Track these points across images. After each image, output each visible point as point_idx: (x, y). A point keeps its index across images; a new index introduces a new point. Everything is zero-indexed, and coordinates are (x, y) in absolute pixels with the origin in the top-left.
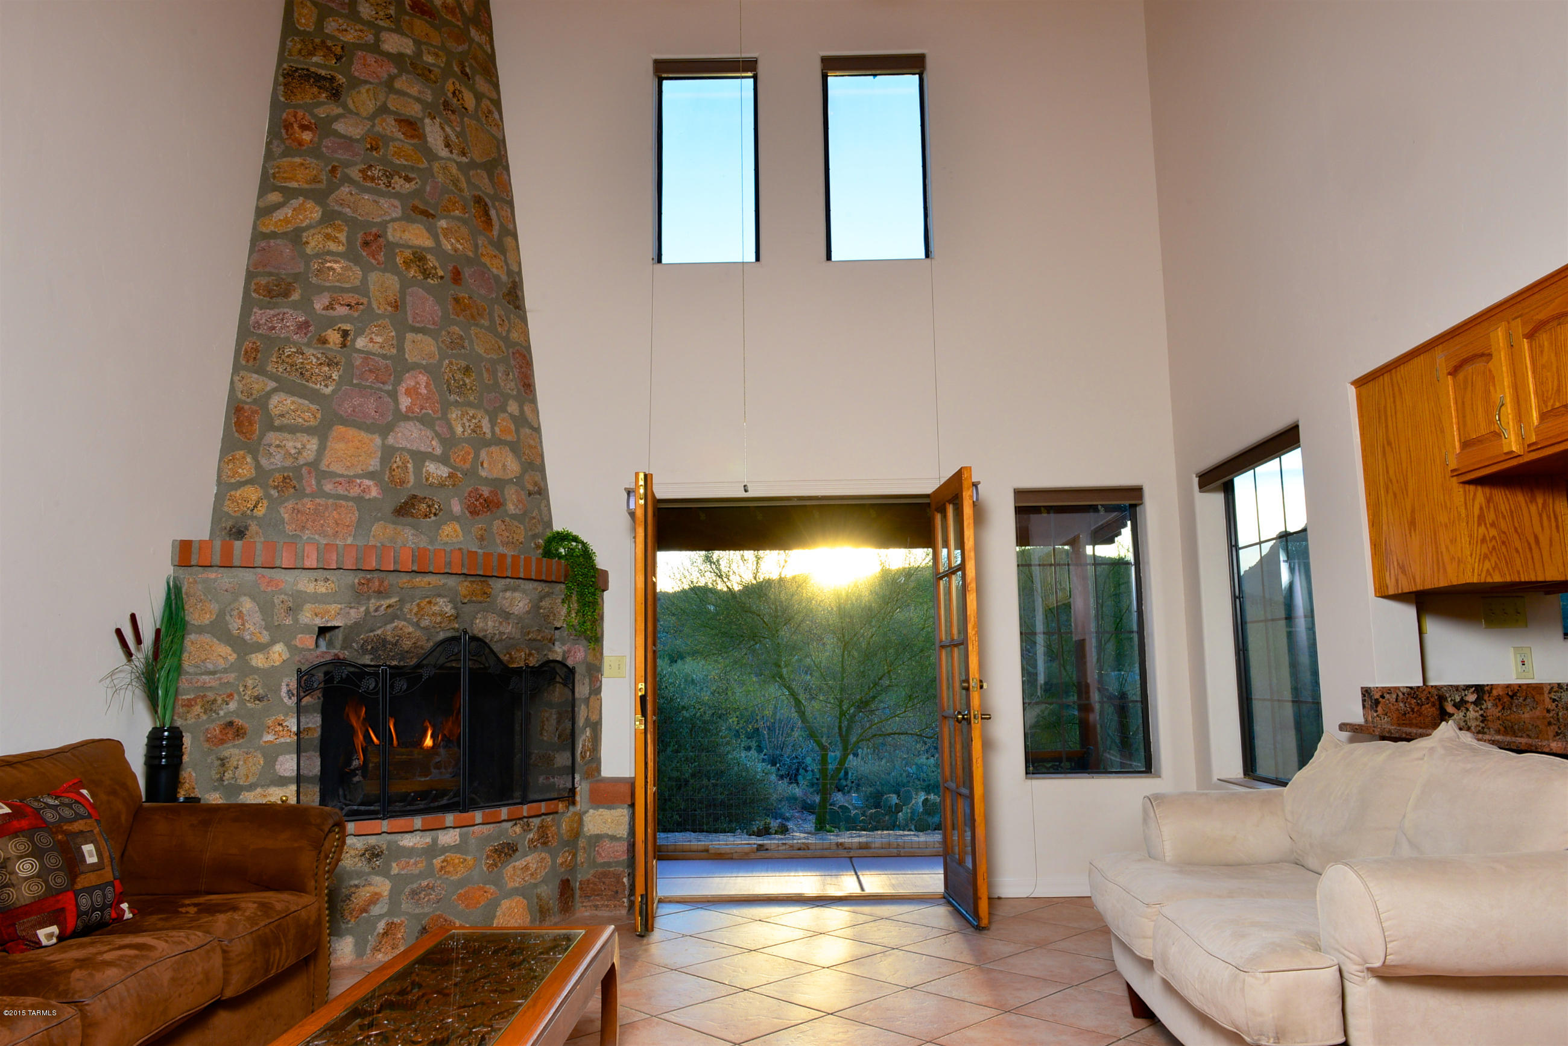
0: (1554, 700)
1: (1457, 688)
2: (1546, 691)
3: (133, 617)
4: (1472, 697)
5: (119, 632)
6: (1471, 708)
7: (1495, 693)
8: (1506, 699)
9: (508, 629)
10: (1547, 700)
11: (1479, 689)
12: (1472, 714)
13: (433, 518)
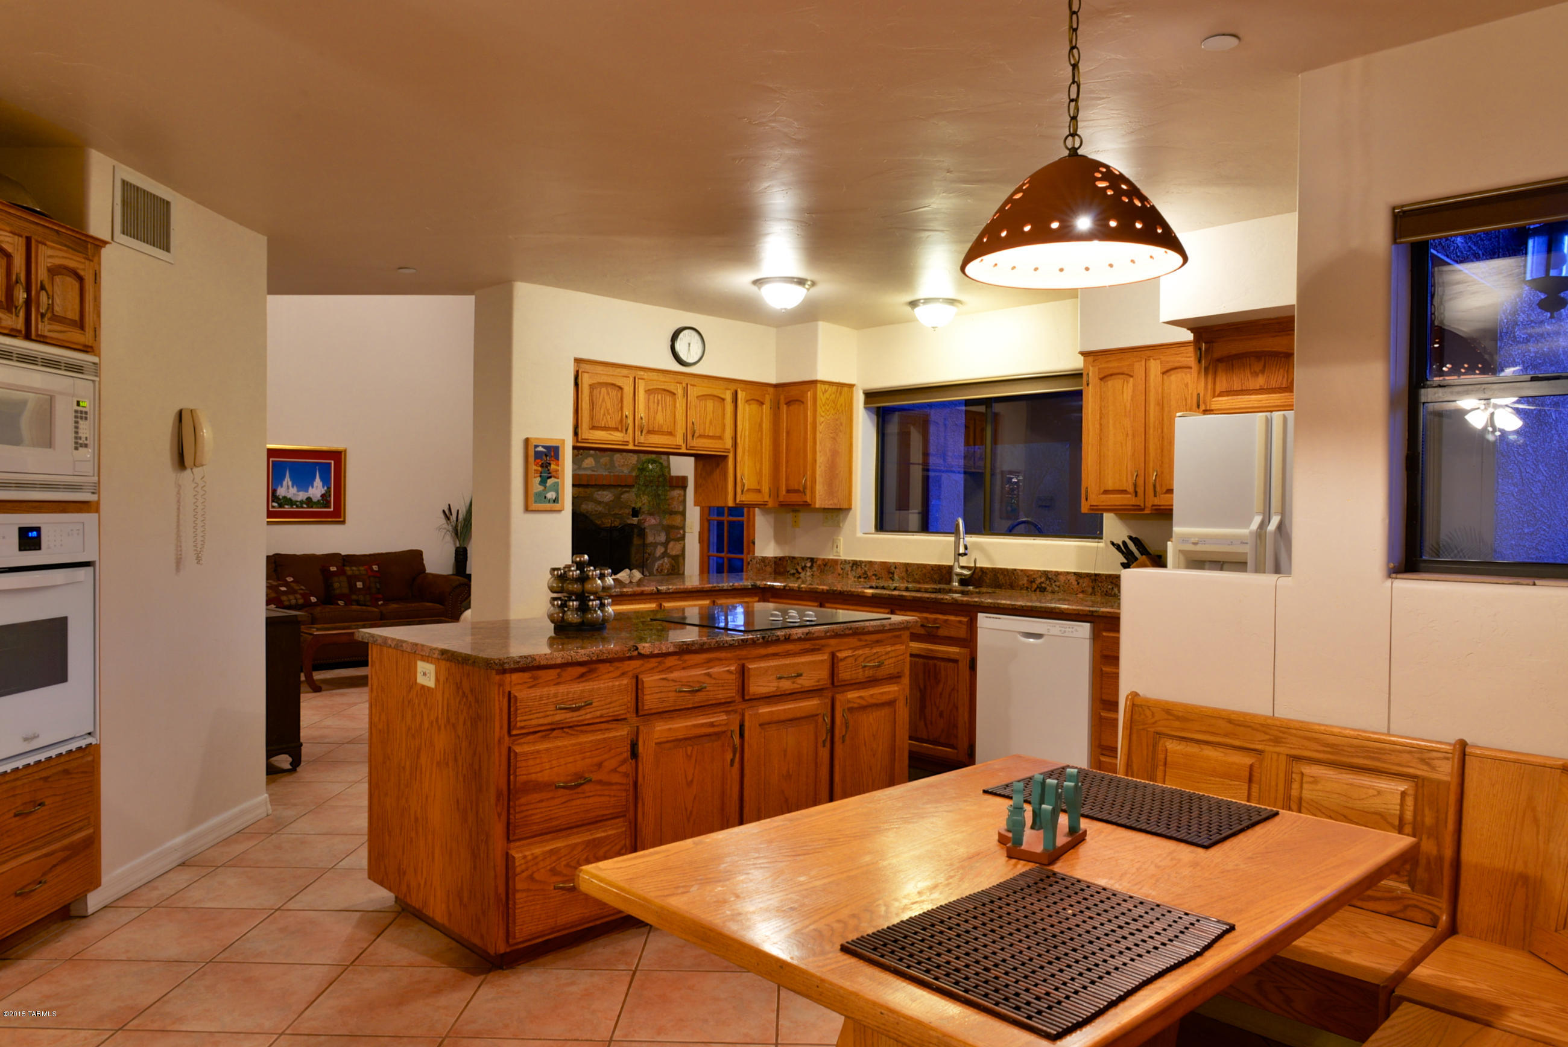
0: (842, 569)
1: (803, 558)
2: (839, 563)
3: (449, 505)
4: (809, 565)
5: (444, 511)
6: (808, 570)
7: (818, 563)
8: (822, 567)
9: (600, 508)
10: (840, 569)
11: (812, 560)
12: (808, 574)
13: (580, 456)
